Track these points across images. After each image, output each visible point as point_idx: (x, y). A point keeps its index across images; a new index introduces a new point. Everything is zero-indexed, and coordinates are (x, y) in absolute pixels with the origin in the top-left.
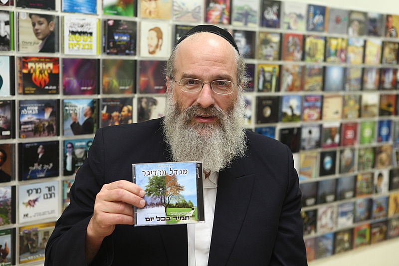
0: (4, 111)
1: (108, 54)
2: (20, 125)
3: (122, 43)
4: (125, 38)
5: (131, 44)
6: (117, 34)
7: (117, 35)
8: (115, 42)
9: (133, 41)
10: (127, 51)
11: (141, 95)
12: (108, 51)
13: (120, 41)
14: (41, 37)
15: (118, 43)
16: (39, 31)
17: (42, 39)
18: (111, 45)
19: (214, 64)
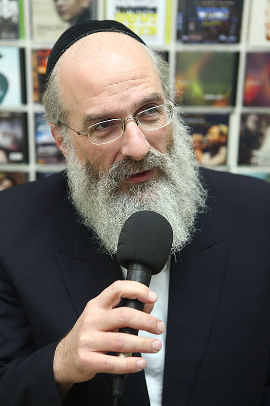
0: (12, 126)
1: (185, 42)
2: (37, 146)
3: (213, 23)
4: (219, 15)
5: (230, 24)
6: (204, 8)
7: (202, 10)
8: (198, 22)
9: (235, 19)
10: (223, 38)
11: (247, 110)
12: (185, 38)
13: (209, 21)
14: (67, 17)
15: (205, 24)
16: (64, 8)
17: (70, 21)
18: (192, 27)
19: (130, 84)
